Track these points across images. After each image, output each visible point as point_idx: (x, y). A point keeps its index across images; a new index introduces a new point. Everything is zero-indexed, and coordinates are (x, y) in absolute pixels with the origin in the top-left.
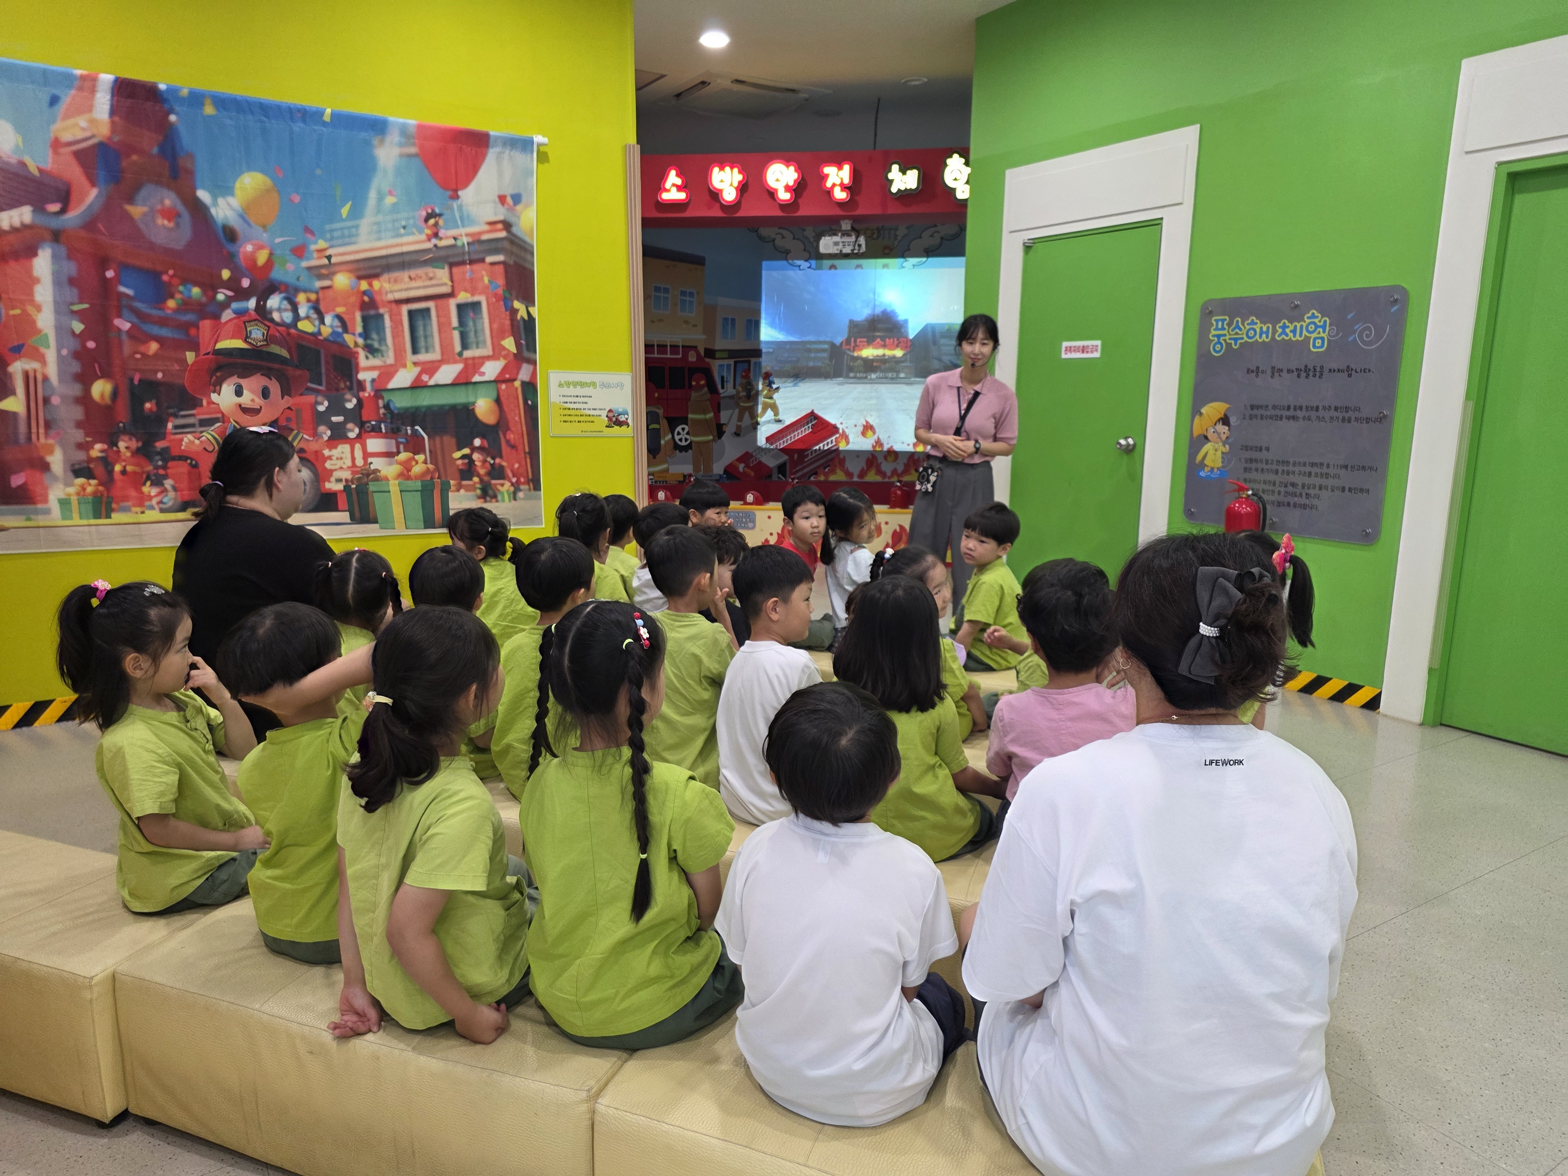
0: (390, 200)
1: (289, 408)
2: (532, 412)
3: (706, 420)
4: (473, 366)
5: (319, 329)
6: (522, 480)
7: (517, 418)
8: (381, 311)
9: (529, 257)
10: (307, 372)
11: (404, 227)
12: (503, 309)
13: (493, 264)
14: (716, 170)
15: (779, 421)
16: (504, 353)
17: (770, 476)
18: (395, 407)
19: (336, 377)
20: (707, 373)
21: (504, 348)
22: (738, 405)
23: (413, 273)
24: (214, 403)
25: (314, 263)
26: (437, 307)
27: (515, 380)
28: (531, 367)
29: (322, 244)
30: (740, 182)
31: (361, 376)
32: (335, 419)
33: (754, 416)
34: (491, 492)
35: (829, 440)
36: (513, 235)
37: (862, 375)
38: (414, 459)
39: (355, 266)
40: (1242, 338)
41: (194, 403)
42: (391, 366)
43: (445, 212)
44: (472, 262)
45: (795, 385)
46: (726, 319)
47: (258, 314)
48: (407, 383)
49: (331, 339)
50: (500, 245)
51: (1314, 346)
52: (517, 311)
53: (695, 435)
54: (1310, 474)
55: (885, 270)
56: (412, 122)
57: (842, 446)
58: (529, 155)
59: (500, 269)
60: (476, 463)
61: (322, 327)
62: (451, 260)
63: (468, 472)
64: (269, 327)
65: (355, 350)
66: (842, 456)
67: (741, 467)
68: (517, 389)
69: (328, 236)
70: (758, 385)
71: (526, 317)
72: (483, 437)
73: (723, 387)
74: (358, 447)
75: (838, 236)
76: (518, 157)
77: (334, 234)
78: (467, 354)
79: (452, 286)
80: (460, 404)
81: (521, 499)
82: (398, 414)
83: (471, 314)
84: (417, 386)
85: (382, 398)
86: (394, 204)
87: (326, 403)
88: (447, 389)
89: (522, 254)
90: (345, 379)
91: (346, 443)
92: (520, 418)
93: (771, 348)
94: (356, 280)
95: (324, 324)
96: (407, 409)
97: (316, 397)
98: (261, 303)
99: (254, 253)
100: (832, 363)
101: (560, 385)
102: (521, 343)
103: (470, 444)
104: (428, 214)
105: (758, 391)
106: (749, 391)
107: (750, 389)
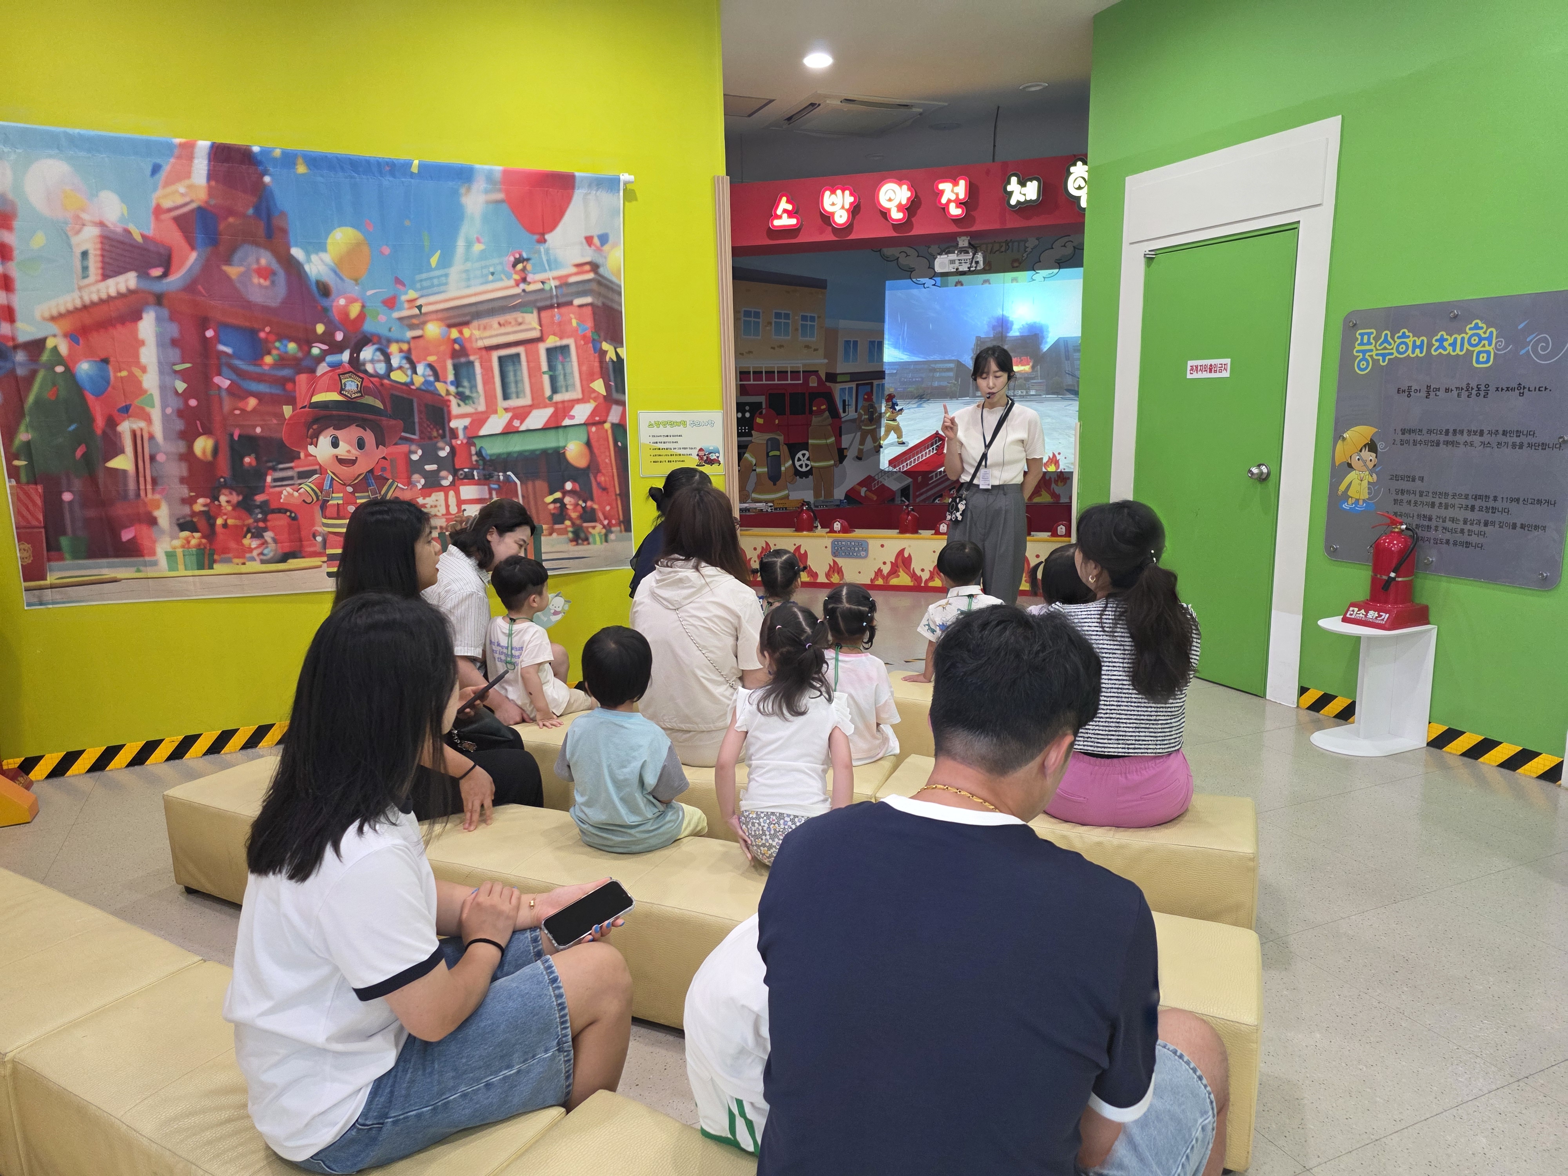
0: (478, 248)
1: (384, 458)
2: (622, 454)
3: (827, 445)
4: (564, 409)
5: (412, 379)
6: (614, 522)
7: (607, 461)
8: (472, 358)
9: (616, 297)
10: (401, 422)
11: (493, 274)
12: (593, 352)
13: (580, 306)
14: (827, 193)
15: (903, 443)
16: (593, 395)
17: (893, 500)
18: (487, 455)
19: (428, 426)
20: (829, 397)
21: (594, 391)
22: (860, 428)
23: (502, 319)
24: (311, 456)
25: (405, 313)
26: (526, 351)
27: (605, 422)
28: (620, 408)
29: (412, 294)
30: (851, 204)
31: (453, 424)
32: (428, 467)
33: (876, 439)
34: (582, 535)
36: (601, 276)
39: (446, 314)
40: (1392, 354)
41: (293, 456)
42: (482, 413)
43: (531, 256)
44: (559, 306)
45: (918, 407)
46: (847, 342)
47: (353, 367)
48: (499, 430)
49: (423, 387)
50: (587, 287)
51: (1478, 362)
52: (606, 352)
53: (815, 461)
54: (1473, 508)
55: (1014, 284)
56: (498, 168)
58: (616, 194)
59: (589, 311)
60: (568, 507)
61: (414, 376)
62: (540, 304)
63: (560, 516)
64: (363, 379)
65: (447, 398)
67: (863, 491)
68: (607, 431)
69: (418, 286)
70: (881, 407)
71: (615, 359)
72: (574, 480)
73: (844, 411)
74: (452, 493)
75: (954, 253)
76: (605, 197)
77: (425, 284)
78: (558, 398)
79: (541, 330)
80: (551, 449)
81: (612, 541)
82: (491, 461)
83: (560, 358)
84: (509, 431)
85: (474, 445)
86: (483, 251)
87: (420, 452)
88: (538, 433)
89: (610, 295)
90: (438, 428)
91: (440, 491)
92: (610, 460)
93: (895, 369)
94: (447, 329)
95: (416, 374)
96: (499, 455)
97: (410, 446)
98: (355, 355)
99: (347, 306)
100: (958, 382)
101: (650, 426)
102: (610, 384)
103: (561, 488)
104: (515, 259)
105: (881, 414)
106: (872, 414)
107: (872, 412)
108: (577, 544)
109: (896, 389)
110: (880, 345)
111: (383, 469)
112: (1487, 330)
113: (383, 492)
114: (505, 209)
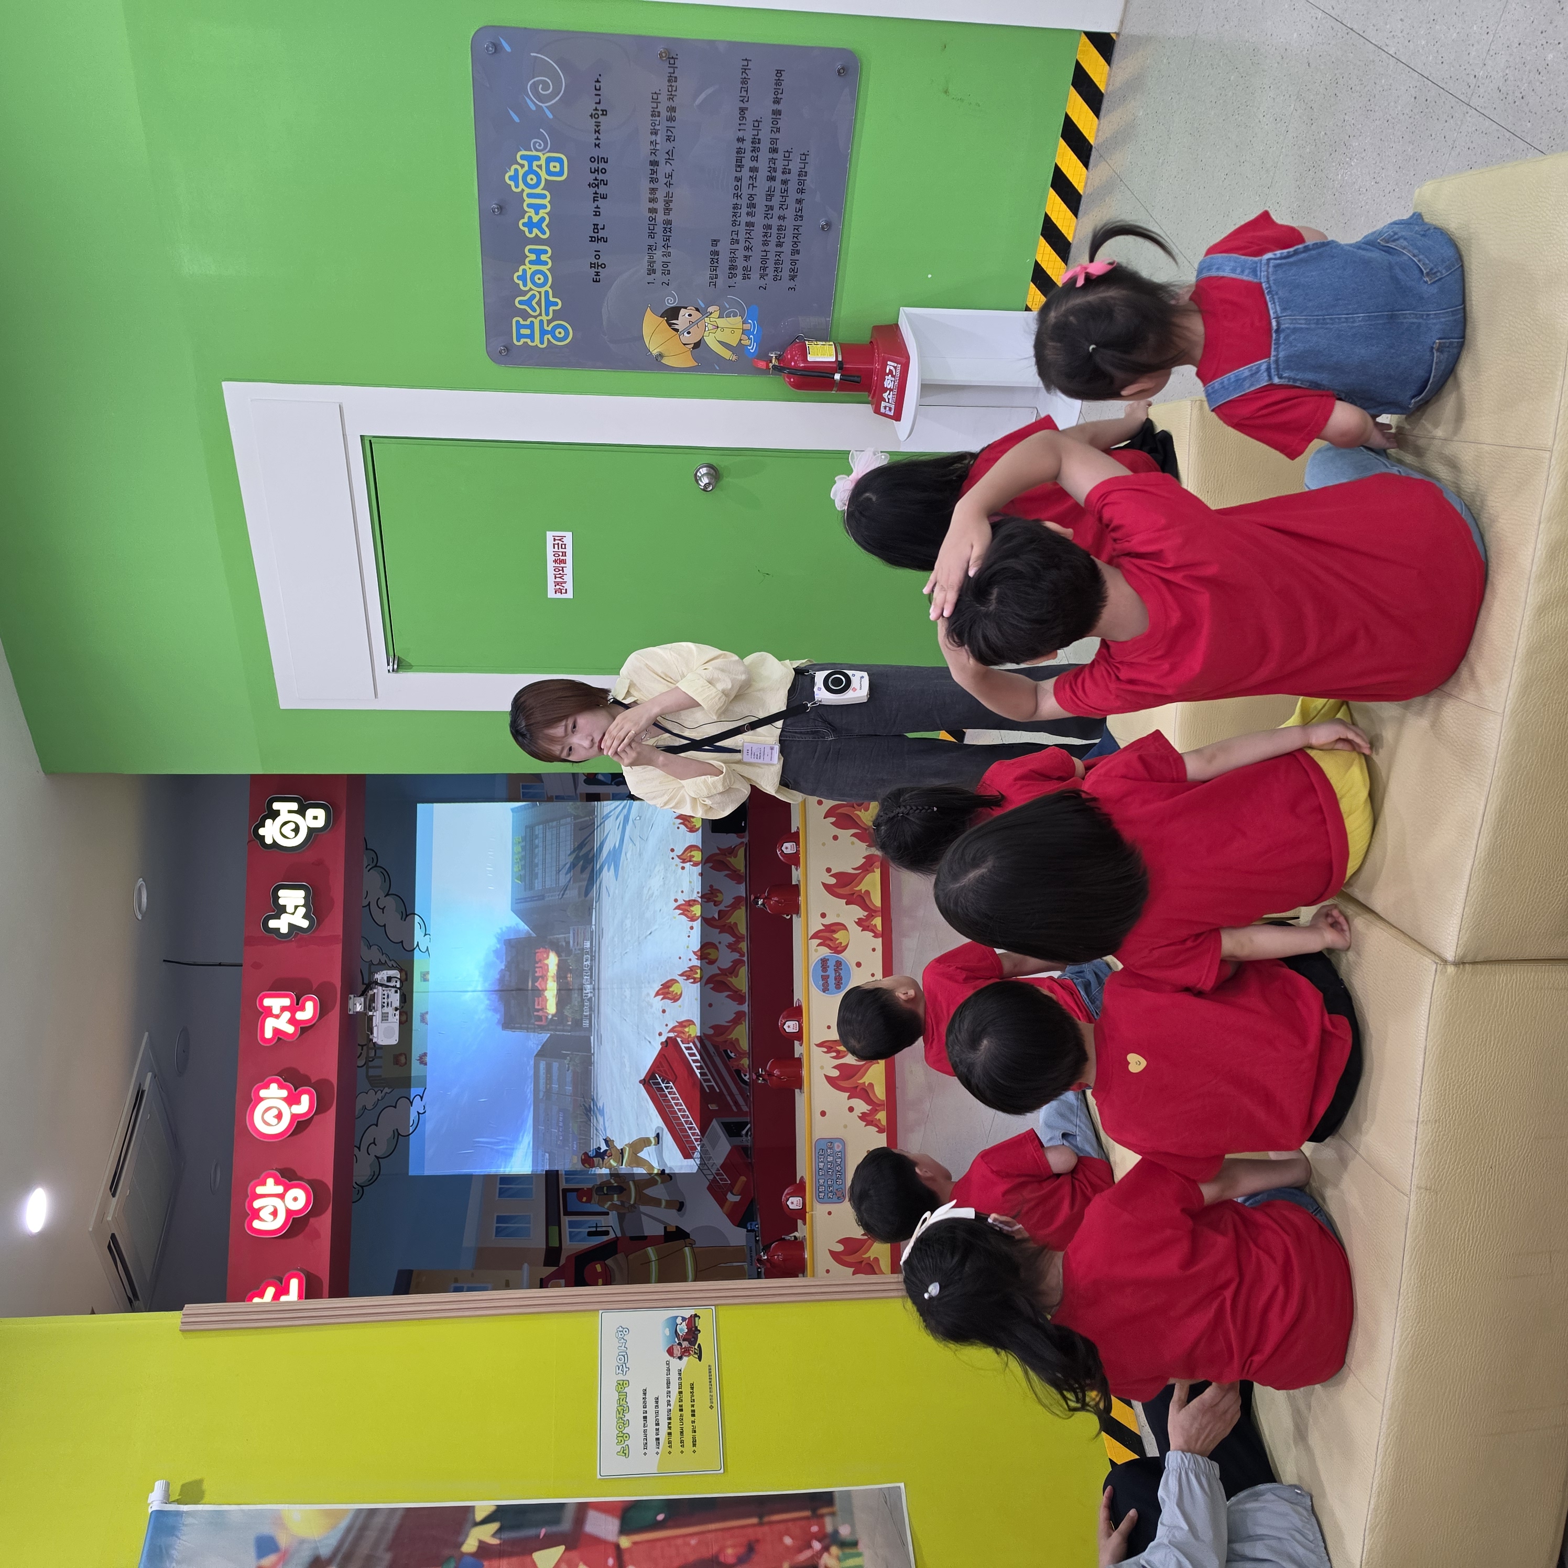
3: (660, 1256)
9: (378, 1522)
14: (256, 1224)
15: (658, 1137)
17: (745, 1149)
22: (633, 1206)
27: (617, 1547)
28: (592, 1515)
30: (278, 1183)
33: (651, 1180)
35: (686, 1052)
36: (335, 1554)
37: (586, 1008)
40: (546, 293)
45: (603, 1115)
51: (560, 173)
52: (482, 1544)
54: (752, 170)
55: (430, 977)
57: (695, 1031)
66: (711, 1032)
67: (732, 1198)
68: (635, 1543)
70: (602, 1175)
71: (494, 1526)
73: (607, 1233)
75: (371, 1018)
89: (371, 1535)
93: (544, 1155)
100: (568, 1055)
101: (625, 1452)
102: (545, 1535)
105: (611, 1175)
106: (611, 1189)
107: (608, 1187)
110: (506, 1180)
112: (519, 164)
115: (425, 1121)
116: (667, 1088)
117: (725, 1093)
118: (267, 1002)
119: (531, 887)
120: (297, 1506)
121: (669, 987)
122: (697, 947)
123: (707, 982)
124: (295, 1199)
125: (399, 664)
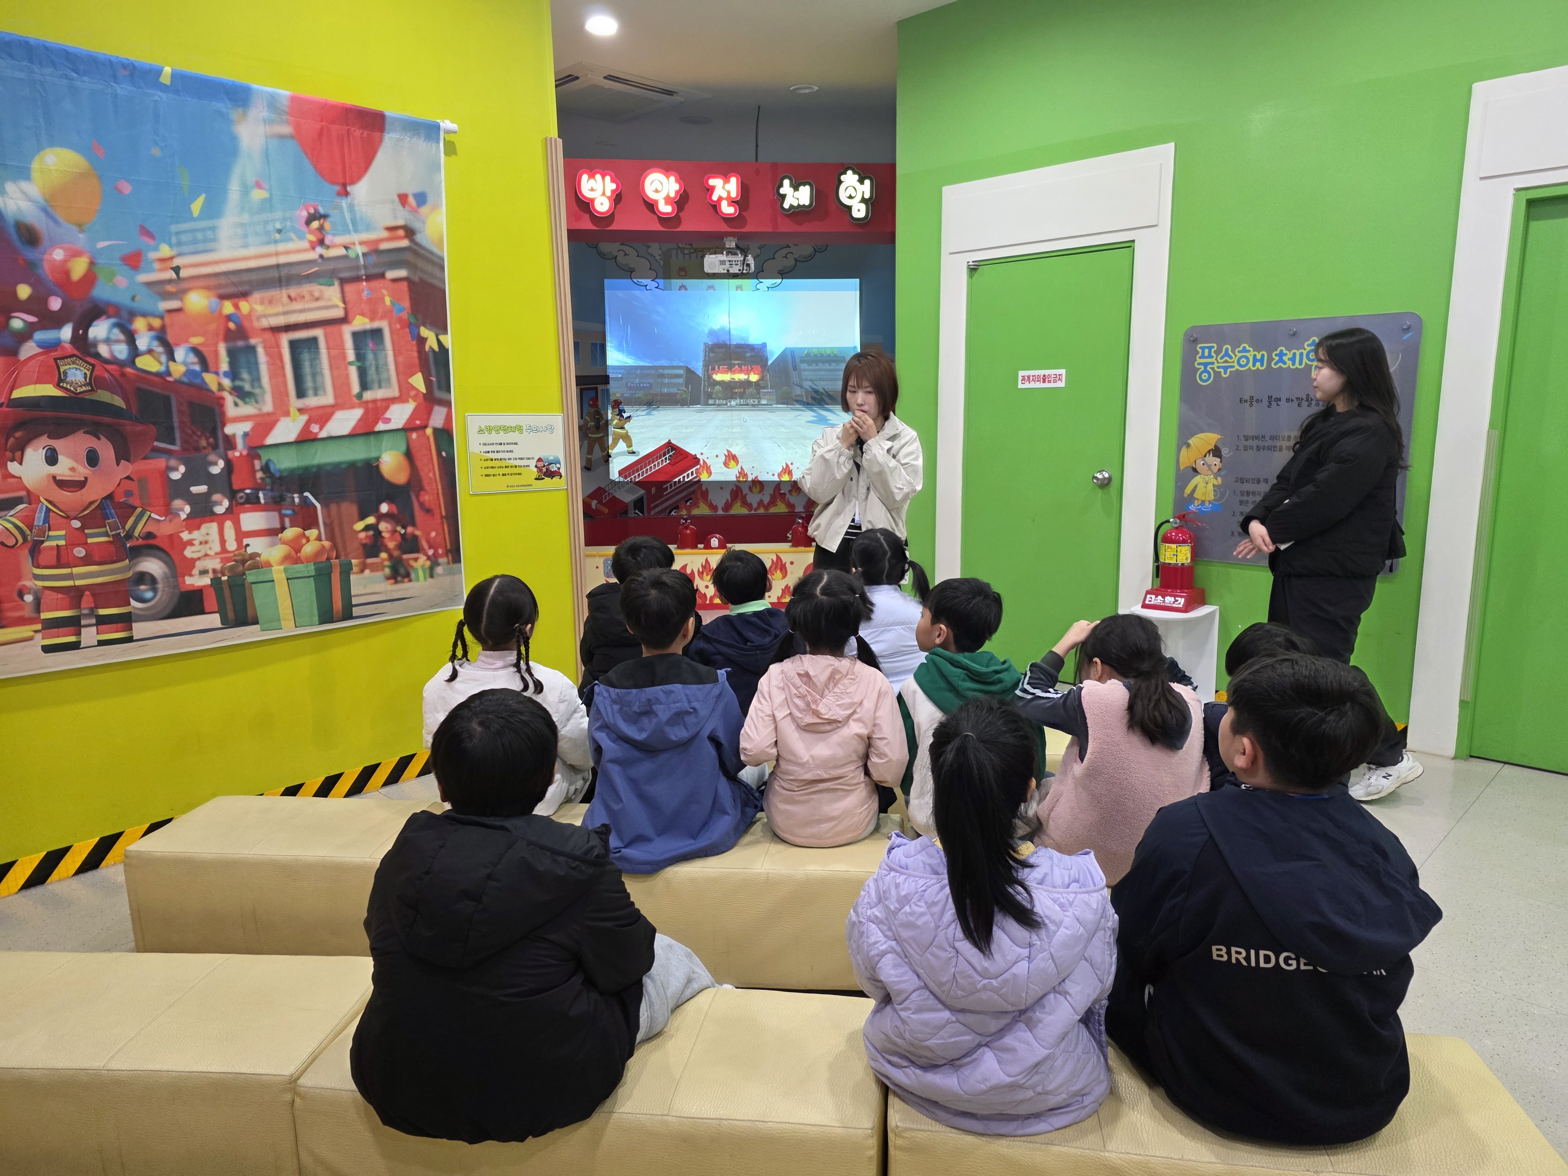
0: (258, 195)
1: (128, 478)
2: (446, 467)
4: (376, 410)
5: (168, 367)
6: (439, 551)
7: (431, 475)
8: (253, 341)
9: (437, 272)
10: (154, 427)
11: (279, 231)
12: (410, 338)
13: (395, 280)
14: (585, 177)
16: (412, 393)
17: (626, 512)
18: (277, 469)
19: (194, 433)
21: (413, 388)
22: (588, 436)
23: (293, 291)
24: (13, 476)
25: (155, 276)
26: (326, 335)
27: (426, 427)
28: (444, 410)
29: (165, 251)
30: (614, 191)
31: (229, 430)
32: (195, 489)
33: (605, 448)
35: (690, 472)
36: (417, 244)
37: (720, 401)
38: (304, 534)
39: (213, 282)
40: (1233, 367)
42: (268, 414)
43: (330, 212)
44: (369, 278)
45: (647, 414)
47: (77, 349)
48: (292, 437)
49: (185, 380)
50: (402, 257)
52: (425, 340)
55: (739, 292)
56: (284, 93)
57: (704, 477)
58: (434, 145)
59: (404, 286)
60: (384, 534)
61: (171, 364)
62: (342, 275)
63: (374, 546)
64: (93, 366)
65: (220, 394)
66: (704, 489)
67: (594, 504)
68: (429, 438)
69: (174, 240)
70: (607, 414)
71: (436, 348)
72: (390, 500)
74: (228, 525)
75: (723, 253)
76: (421, 144)
77: (184, 238)
78: (368, 396)
79: (346, 309)
80: (361, 461)
81: (439, 575)
82: (281, 478)
83: (371, 345)
84: (306, 439)
85: (259, 457)
86: (264, 201)
87: (182, 469)
88: (346, 443)
89: (429, 268)
90: (208, 435)
91: (212, 521)
92: (434, 474)
93: (620, 373)
94: (218, 300)
95: (174, 360)
96: (292, 471)
97: (167, 460)
98: (81, 332)
99: (65, 261)
100: (688, 389)
101: (481, 431)
102: (431, 380)
103: (375, 511)
104: (309, 213)
105: (607, 421)
106: (598, 421)
107: (598, 419)
108: (396, 582)
109: (622, 394)
110: (603, 348)
111: (128, 494)
113: (128, 526)
114: (293, 146)
115: (640, 290)
116: (666, 459)
117: (663, 499)
118: (733, 180)
119: (802, 361)
120: (444, 219)
121: (734, 460)
122: (760, 479)
123: (737, 487)
124: (602, 204)
125: (973, 269)
